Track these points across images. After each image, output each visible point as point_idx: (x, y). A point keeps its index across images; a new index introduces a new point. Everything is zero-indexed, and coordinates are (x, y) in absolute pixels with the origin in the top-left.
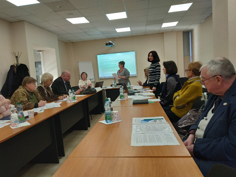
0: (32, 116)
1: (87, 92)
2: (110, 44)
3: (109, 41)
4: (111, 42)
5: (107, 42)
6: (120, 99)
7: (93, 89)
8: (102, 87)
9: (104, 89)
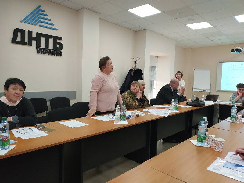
0: (134, 117)
1: (194, 103)
2: (237, 50)
3: (237, 47)
4: (239, 48)
5: (234, 49)
6: (230, 121)
7: (202, 101)
8: (217, 101)
9: (217, 104)
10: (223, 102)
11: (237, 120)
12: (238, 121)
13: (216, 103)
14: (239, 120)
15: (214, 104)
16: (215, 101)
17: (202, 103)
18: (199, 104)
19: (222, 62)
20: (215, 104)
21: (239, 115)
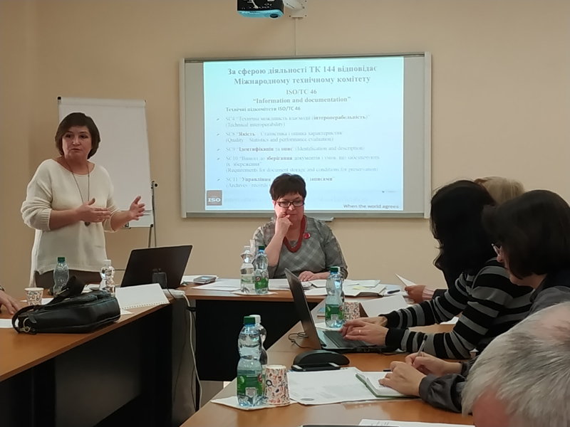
2: (263, 1)
7: (100, 297)
8: (185, 279)
9: (182, 299)
10: (213, 281)
11: (268, 395)
12: (270, 398)
13: (178, 293)
14: (274, 390)
15: (166, 301)
16: (172, 281)
17: (100, 307)
18: (87, 313)
19: (202, 60)
20: (175, 301)
21: (275, 367)
